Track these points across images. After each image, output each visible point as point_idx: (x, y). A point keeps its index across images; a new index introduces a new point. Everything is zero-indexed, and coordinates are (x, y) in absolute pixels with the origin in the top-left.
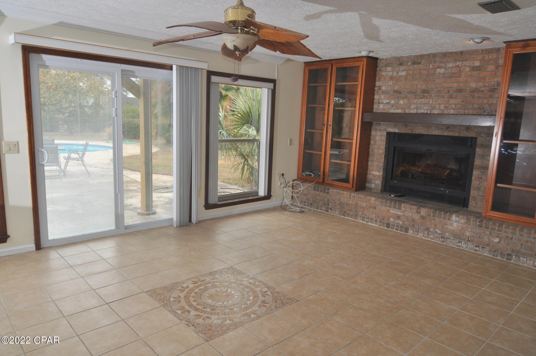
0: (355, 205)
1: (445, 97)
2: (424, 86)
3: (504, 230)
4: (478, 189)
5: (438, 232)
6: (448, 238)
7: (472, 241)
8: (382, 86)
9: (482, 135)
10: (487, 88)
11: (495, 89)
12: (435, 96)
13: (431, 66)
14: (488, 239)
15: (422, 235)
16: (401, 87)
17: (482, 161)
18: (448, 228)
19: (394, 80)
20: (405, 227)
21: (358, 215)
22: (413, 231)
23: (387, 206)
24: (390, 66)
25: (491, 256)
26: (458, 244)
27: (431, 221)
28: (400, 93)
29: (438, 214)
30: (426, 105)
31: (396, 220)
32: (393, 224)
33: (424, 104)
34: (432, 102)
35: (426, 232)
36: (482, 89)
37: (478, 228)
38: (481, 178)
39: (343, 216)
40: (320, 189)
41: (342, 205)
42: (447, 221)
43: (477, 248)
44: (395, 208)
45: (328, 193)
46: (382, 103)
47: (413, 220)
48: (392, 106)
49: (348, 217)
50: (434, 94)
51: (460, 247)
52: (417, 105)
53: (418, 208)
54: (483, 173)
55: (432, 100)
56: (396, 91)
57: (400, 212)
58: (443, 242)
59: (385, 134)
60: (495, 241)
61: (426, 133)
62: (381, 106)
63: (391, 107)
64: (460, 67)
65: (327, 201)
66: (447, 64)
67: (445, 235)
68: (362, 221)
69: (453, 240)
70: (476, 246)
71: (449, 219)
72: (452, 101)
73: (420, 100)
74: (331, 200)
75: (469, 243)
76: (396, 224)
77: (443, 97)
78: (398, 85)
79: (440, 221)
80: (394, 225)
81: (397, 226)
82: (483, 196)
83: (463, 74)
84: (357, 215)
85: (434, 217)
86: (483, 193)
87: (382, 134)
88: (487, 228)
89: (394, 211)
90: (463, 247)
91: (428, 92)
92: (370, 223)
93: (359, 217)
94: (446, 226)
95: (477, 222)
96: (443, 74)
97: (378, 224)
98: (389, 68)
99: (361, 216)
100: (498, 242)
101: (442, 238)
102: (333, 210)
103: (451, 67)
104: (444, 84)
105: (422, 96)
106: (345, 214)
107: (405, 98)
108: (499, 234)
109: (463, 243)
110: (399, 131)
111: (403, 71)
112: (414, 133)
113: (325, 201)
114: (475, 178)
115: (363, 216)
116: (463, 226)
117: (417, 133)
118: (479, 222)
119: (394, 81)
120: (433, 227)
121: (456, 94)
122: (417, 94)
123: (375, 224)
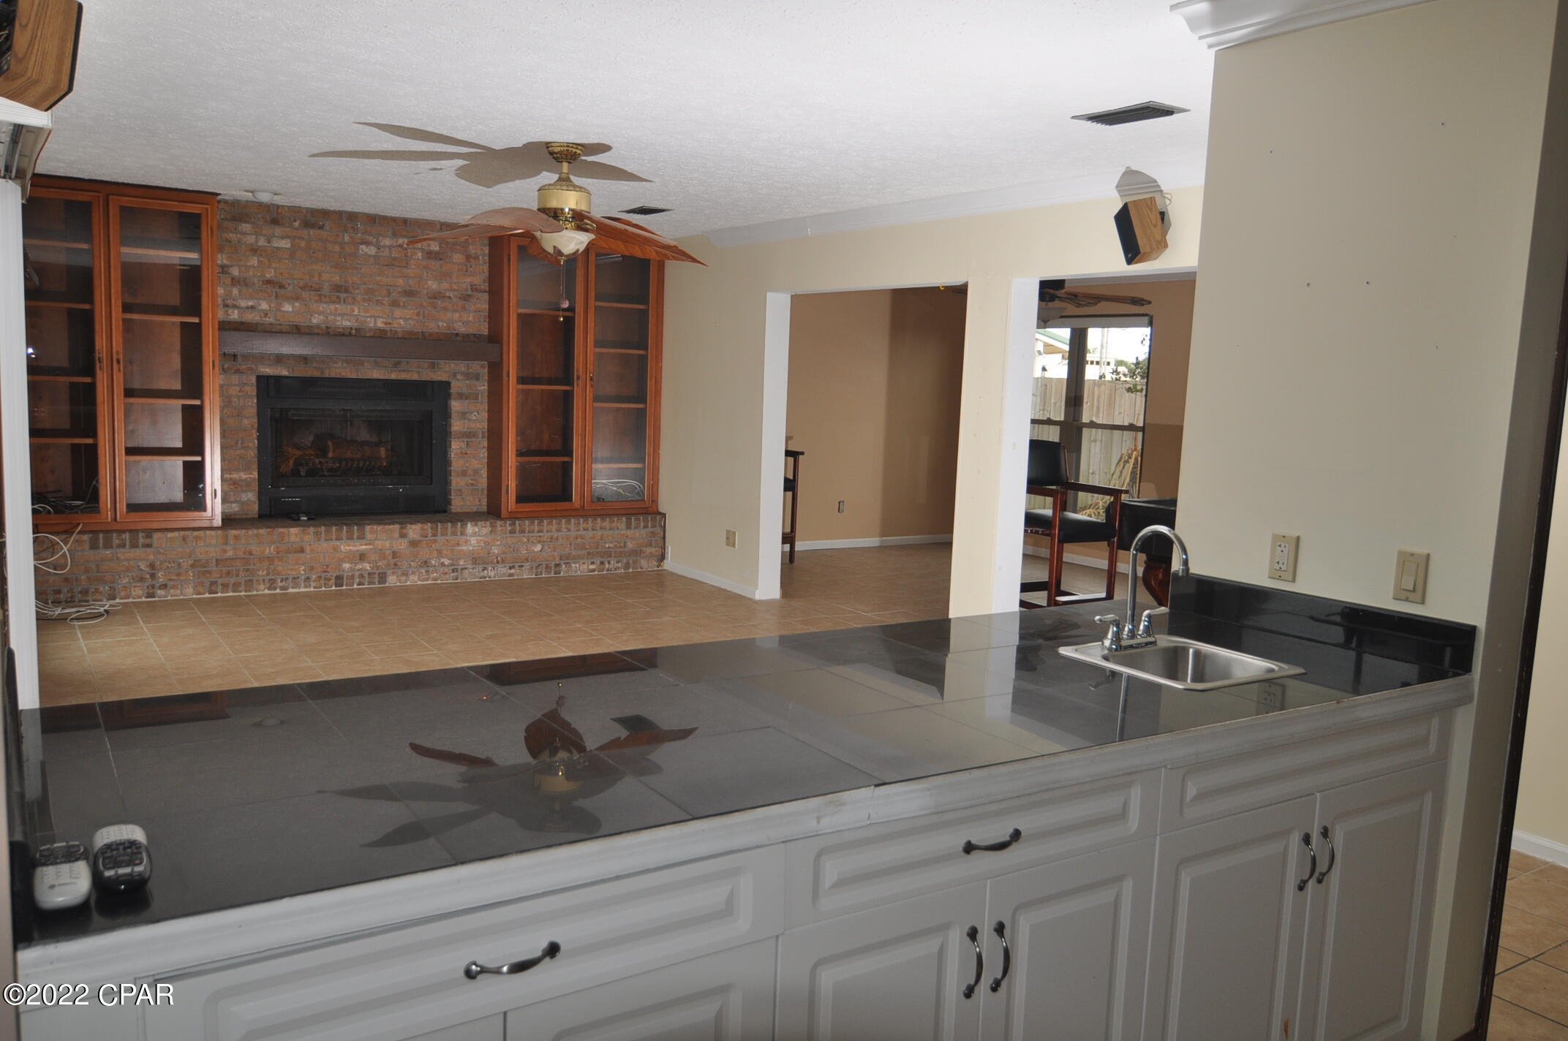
0: (243, 558)
1: (383, 304)
2: (337, 278)
3: (545, 528)
4: (464, 473)
5: (446, 563)
6: (465, 568)
7: (503, 561)
8: (231, 266)
9: (459, 377)
10: (455, 293)
11: (469, 295)
12: (364, 300)
13: (347, 238)
14: (527, 550)
15: (416, 578)
16: (281, 274)
17: (464, 424)
18: (463, 550)
19: (261, 255)
20: (379, 574)
21: (255, 579)
22: (398, 577)
23: (332, 540)
24: (248, 222)
25: (534, 576)
26: (482, 574)
27: (431, 546)
28: (282, 286)
29: (441, 529)
30: (346, 317)
31: (356, 564)
32: (350, 574)
33: (342, 315)
34: (359, 312)
35: (423, 571)
36: (447, 294)
37: (511, 537)
38: (466, 454)
39: (210, 594)
40: (116, 542)
41: (205, 567)
42: (458, 538)
43: (513, 571)
44: (350, 538)
45: (149, 546)
46: (235, 307)
47: (395, 554)
48: (263, 315)
49: (228, 592)
50: (359, 296)
51: (485, 577)
52: (327, 317)
53: (402, 528)
54: (468, 444)
55: (359, 309)
56: (269, 282)
57: (365, 545)
58: (457, 579)
59: (254, 380)
60: (536, 550)
61: (354, 376)
62: (233, 313)
63: (261, 317)
64: (406, 249)
65: (147, 569)
66: (381, 238)
67: (458, 565)
68: (269, 589)
69: (473, 569)
70: (510, 568)
71: (462, 534)
72: (398, 312)
73: (332, 307)
74: (161, 563)
75: (500, 565)
76: (357, 574)
77: (379, 302)
78: (275, 269)
79: (447, 540)
80: (353, 577)
81: (361, 576)
82: (472, 485)
83: (412, 261)
84: (251, 580)
85: (435, 536)
86: (471, 480)
87: (245, 381)
88: (522, 531)
89: (348, 546)
90: (490, 577)
91: (346, 291)
92: (293, 588)
93: (260, 584)
94: (459, 548)
95: (505, 526)
96: (375, 257)
97: (313, 584)
98: (244, 225)
99: (264, 580)
100: (542, 549)
101: (453, 571)
102: (173, 587)
103: (387, 246)
104: (378, 278)
105: (334, 298)
106: (214, 588)
107: (297, 298)
108: (540, 536)
109: (490, 568)
110: (289, 371)
111: (282, 238)
113: (141, 570)
114: (456, 454)
115: (271, 577)
116: (486, 539)
117: (333, 375)
118: (510, 525)
119: (261, 259)
120: (436, 556)
121: (404, 299)
122: (322, 292)
123: (305, 587)
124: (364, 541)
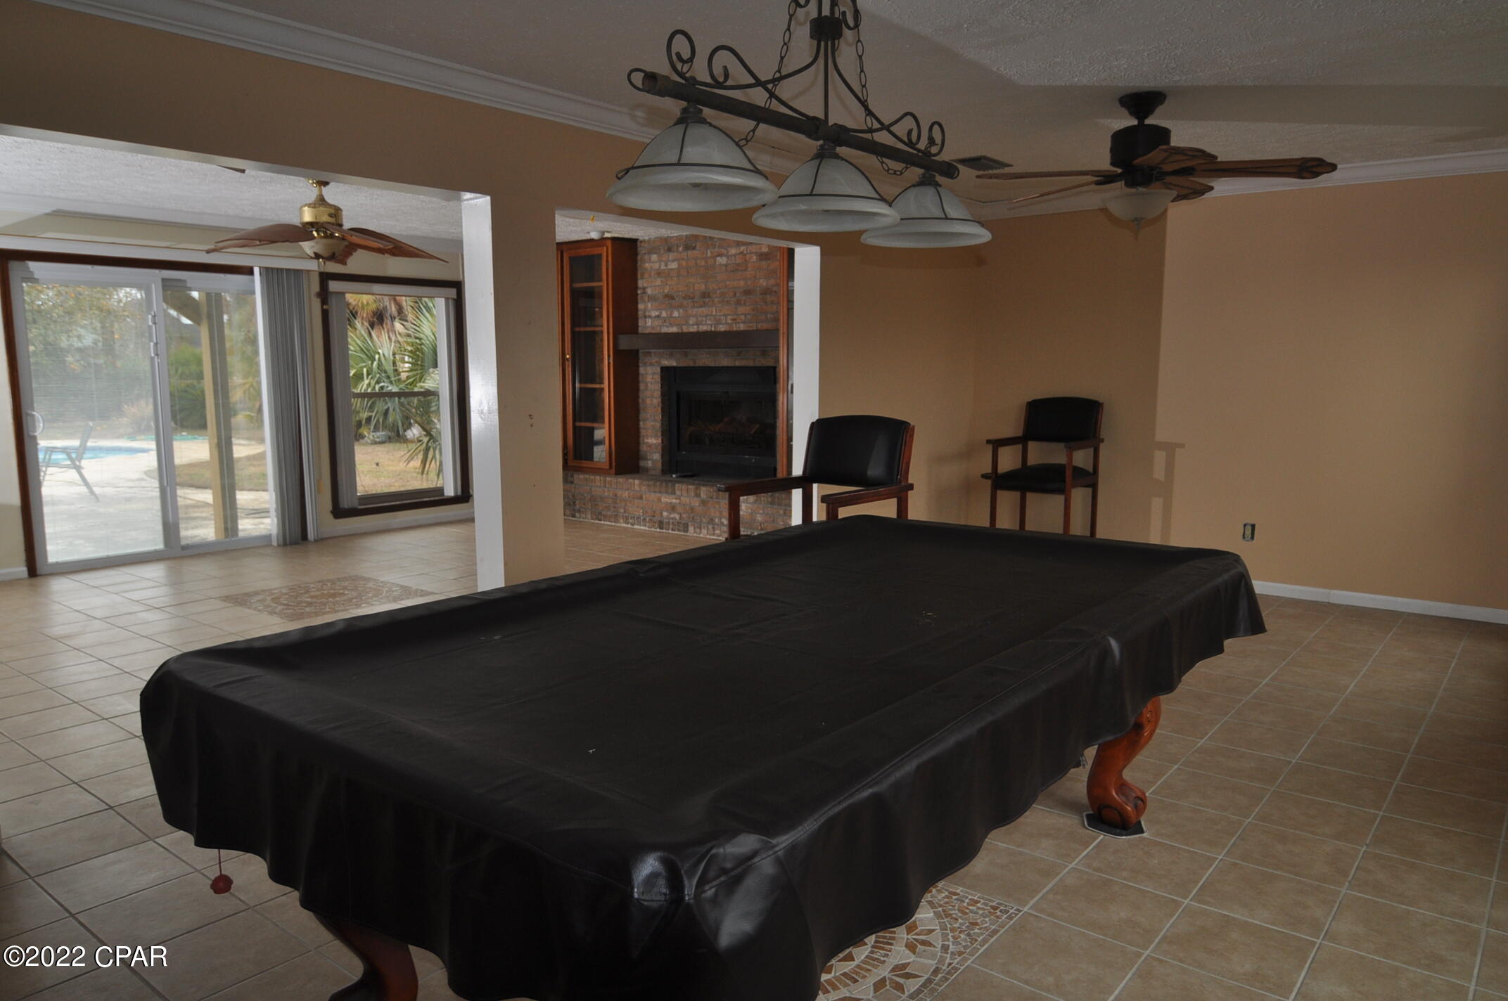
0: (613, 498)
1: (731, 304)
2: (704, 286)
8: (647, 288)
12: (719, 302)
13: (709, 254)
14: (783, 521)
16: (672, 289)
19: (662, 276)
20: (684, 524)
21: (619, 514)
22: (695, 528)
23: (656, 492)
24: (655, 253)
27: (715, 507)
28: (673, 298)
30: (708, 318)
31: (670, 513)
32: (667, 520)
33: (706, 316)
34: (716, 312)
35: (710, 527)
37: (770, 507)
39: (598, 520)
41: (595, 501)
44: (667, 493)
45: (572, 483)
46: (650, 317)
47: (692, 509)
48: (663, 321)
49: (605, 521)
50: (717, 299)
52: (697, 319)
53: (696, 489)
55: (716, 310)
56: (666, 296)
57: (675, 499)
59: (659, 370)
61: (713, 365)
62: (649, 321)
63: (662, 323)
64: (745, 255)
66: (729, 249)
72: (741, 310)
73: (701, 310)
74: (577, 495)
76: (671, 521)
77: (728, 303)
78: (669, 285)
80: (668, 523)
83: (750, 265)
84: (617, 515)
87: (655, 371)
91: (709, 297)
92: (638, 525)
93: (620, 519)
96: (726, 265)
97: (648, 524)
98: (653, 256)
99: (623, 516)
104: (728, 283)
105: (701, 303)
106: (600, 517)
107: (681, 306)
110: (677, 363)
111: (673, 261)
112: (697, 365)
113: (569, 498)
115: (627, 515)
116: (753, 507)
117: (701, 365)
119: (662, 279)
121: (744, 298)
122: (695, 300)
123: (643, 526)
124: (674, 496)
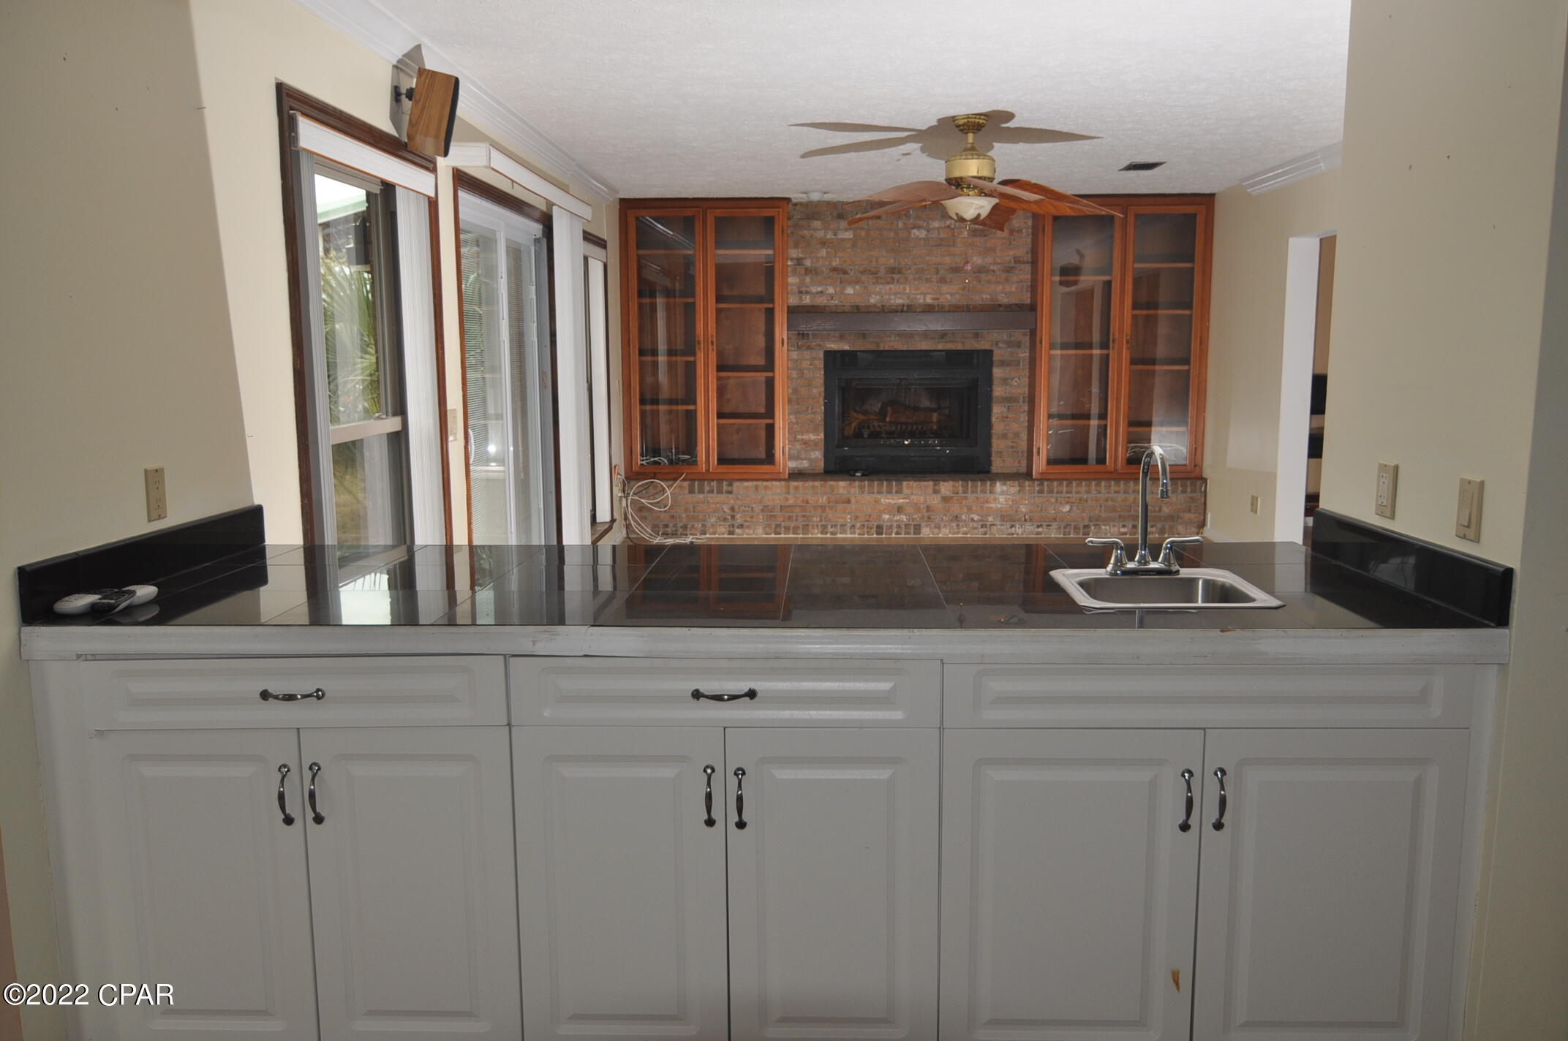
0: (802, 506)
1: (932, 282)
2: (892, 261)
3: (1074, 489)
4: (1004, 436)
5: (975, 519)
6: (994, 525)
7: (1031, 520)
8: (805, 258)
9: (1001, 345)
10: (999, 266)
11: (1012, 268)
12: (915, 279)
13: (900, 224)
14: (1055, 510)
15: (948, 531)
16: (845, 261)
17: (1006, 389)
18: (991, 507)
19: (829, 247)
20: (914, 525)
21: (810, 524)
22: (931, 529)
23: (873, 493)
24: (817, 219)
25: (1062, 536)
26: (1009, 531)
27: (962, 503)
28: (845, 272)
29: (972, 487)
30: (899, 296)
31: (894, 515)
32: (889, 524)
33: (896, 294)
34: (910, 290)
35: (954, 525)
36: (992, 267)
37: (1039, 497)
38: (1007, 417)
39: (775, 534)
40: (707, 488)
41: (771, 512)
42: (988, 495)
43: (1040, 530)
44: (889, 492)
45: (730, 492)
46: (807, 292)
47: (928, 509)
48: (829, 299)
49: (788, 534)
50: (911, 276)
51: (1013, 534)
52: (882, 297)
53: (935, 485)
54: (1009, 409)
55: (910, 288)
56: (835, 269)
57: (903, 499)
58: (985, 534)
59: (821, 355)
60: (1064, 510)
61: (905, 348)
62: (806, 298)
63: (828, 300)
64: (953, 229)
65: (729, 512)
66: (930, 222)
67: (987, 521)
68: (822, 533)
69: (1001, 525)
70: (1038, 527)
71: (990, 493)
72: (945, 288)
73: (887, 287)
74: (739, 507)
75: (1027, 524)
76: (895, 524)
77: (928, 280)
78: (840, 258)
79: (977, 498)
80: (891, 527)
81: (899, 526)
82: (1012, 447)
83: (959, 240)
84: (807, 525)
85: (965, 493)
86: (1012, 442)
87: (815, 356)
88: (1051, 492)
89: (888, 499)
90: (1018, 534)
91: (900, 272)
92: (841, 533)
93: (814, 529)
94: (987, 505)
95: (1034, 486)
96: (925, 239)
97: (857, 531)
98: (815, 222)
99: (817, 526)
100: (1070, 510)
101: (982, 527)
102: (748, 527)
103: (936, 228)
104: (927, 258)
105: (889, 279)
106: (778, 530)
107: (858, 282)
108: (1069, 497)
109: (1017, 526)
110: (850, 346)
111: (846, 230)
112: (881, 349)
113: (724, 512)
114: (997, 418)
115: (823, 523)
116: (1014, 498)
117: (887, 348)
118: (1038, 485)
119: (829, 250)
120: (966, 511)
121: (951, 276)
122: (879, 275)
123: (851, 533)
124: (902, 496)
